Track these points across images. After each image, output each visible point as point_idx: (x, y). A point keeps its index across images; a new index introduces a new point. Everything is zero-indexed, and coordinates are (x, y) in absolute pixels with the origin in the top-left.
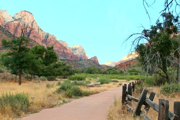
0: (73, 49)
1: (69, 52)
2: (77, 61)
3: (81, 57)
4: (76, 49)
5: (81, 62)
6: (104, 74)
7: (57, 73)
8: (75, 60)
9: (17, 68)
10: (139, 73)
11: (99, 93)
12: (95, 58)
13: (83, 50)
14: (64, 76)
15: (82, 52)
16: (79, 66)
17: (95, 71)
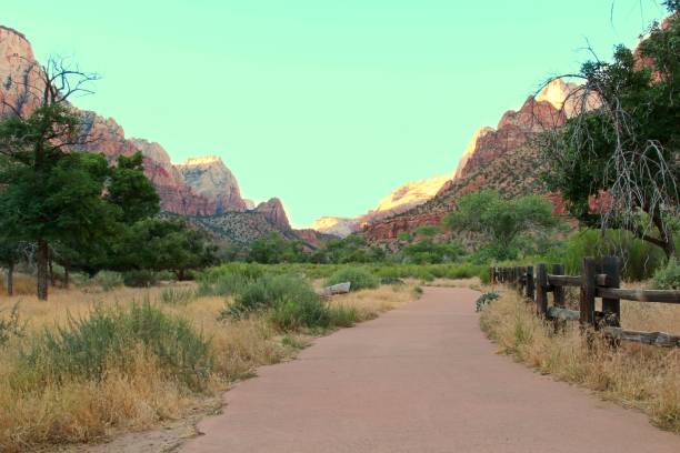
0: (189, 173)
1: (175, 185)
2: (207, 217)
3: (221, 203)
4: (200, 173)
5: (223, 219)
6: (316, 263)
7: (163, 258)
8: (198, 213)
9: (35, 231)
10: (445, 257)
11: (377, 316)
12: (275, 203)
13: (227, 175)
14: (178, 271)
15: (222, 184)
16: (215, 235)
17: (281, 253)
